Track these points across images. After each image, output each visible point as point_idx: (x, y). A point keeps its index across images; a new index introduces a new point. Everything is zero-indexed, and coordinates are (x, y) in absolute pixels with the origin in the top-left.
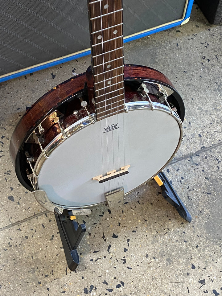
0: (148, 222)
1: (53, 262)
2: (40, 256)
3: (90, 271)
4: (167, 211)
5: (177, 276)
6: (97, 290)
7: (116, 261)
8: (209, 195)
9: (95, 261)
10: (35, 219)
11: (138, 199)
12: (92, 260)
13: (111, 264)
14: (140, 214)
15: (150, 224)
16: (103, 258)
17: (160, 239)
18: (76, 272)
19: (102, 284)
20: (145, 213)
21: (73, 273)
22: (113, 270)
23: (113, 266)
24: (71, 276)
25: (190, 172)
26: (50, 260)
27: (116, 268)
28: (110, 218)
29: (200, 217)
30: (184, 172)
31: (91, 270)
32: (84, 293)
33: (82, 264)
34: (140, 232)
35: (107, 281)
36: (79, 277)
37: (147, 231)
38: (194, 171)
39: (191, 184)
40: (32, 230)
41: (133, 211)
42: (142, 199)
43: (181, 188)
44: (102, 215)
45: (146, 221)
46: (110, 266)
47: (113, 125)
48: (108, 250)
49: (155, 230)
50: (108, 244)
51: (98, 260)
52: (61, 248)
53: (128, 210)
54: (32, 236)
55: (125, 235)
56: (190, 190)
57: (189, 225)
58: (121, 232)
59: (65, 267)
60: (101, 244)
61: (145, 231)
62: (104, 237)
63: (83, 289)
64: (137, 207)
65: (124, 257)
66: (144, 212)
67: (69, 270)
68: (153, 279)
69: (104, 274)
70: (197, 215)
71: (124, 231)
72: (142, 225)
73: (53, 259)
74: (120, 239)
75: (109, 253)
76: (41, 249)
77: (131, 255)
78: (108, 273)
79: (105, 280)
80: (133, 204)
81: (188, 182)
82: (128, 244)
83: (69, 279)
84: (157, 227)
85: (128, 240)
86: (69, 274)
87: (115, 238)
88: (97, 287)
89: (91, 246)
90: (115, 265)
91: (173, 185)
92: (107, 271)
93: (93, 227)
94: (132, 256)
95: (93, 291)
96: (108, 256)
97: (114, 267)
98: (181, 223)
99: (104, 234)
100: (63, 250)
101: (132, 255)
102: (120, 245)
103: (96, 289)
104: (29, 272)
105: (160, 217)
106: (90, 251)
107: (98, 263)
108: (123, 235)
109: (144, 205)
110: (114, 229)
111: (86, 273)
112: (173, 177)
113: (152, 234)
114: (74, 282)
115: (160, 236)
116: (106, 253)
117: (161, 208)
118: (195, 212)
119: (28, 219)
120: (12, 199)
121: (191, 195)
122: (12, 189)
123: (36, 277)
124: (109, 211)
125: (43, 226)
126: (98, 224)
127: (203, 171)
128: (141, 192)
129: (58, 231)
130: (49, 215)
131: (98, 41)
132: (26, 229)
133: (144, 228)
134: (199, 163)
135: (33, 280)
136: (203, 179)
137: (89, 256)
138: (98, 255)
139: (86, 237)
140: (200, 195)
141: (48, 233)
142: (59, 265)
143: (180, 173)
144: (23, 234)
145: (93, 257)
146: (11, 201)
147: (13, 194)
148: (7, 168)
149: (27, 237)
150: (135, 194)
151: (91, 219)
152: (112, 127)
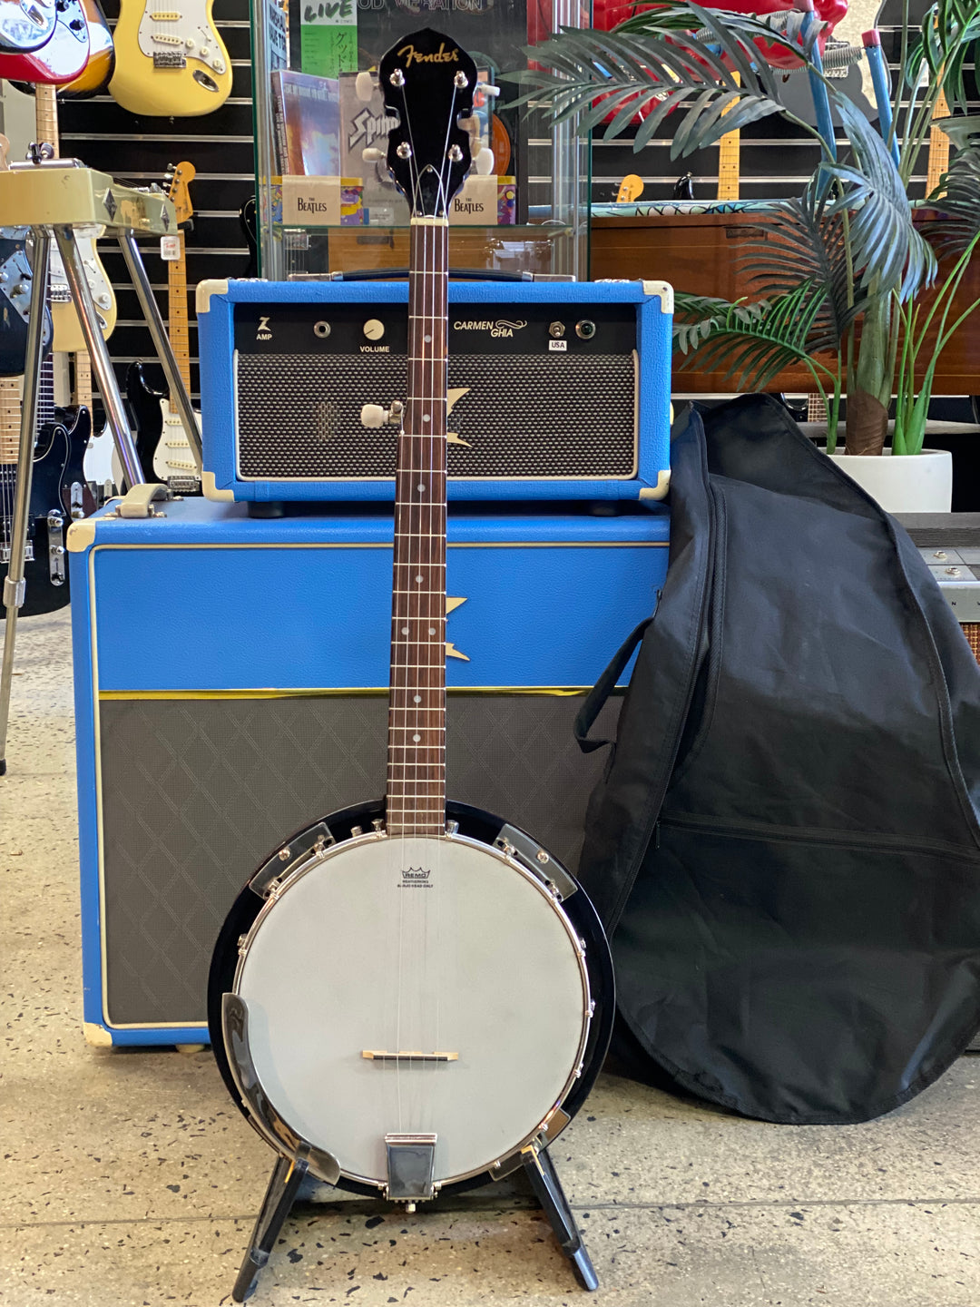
0: (479, 1273)
1: (202, 1283)
2: (174, 1270)
4: (541, 1268)
8: (671, 1268)
9: (304, 1301)
10: (208, 1222)
11: (479, 1240)
12: (298, 1298)
14: (469, 1260)
15: (483, 1277)
16: (327, 1301)
17: (493, 1302)
20: (483, 1260)
25: (643, 1228)
26: (195, 1279)
28: (388, 1252)
29: (624, 1293)
30: (628, 1225)
34: (446, 1285)
37: (466, 1285)
38: (654, 1227)
39: (635, 1244)
40: (186, 1233)
41: (454, 1253)
42: (489, 1241)
43: (601, 1245)
44: (372, 1244)
45: (476, 1271)
47: (420, 872)
48: (349, 1292)
49: (491, 1287)
50: (354, 1283)
51: (313, 1301)
53: (441, 1249)
54: (181, 1242)
55: (408, 1280)
56: (625, 1251)
57: (586, 1296)
58: (400, 1275)
59: (225, 1295)
60: (337, 1282)
61: (462, 1285)
62: (352, 1272)
64: (469, 1249)
66: (481, 1258)
67: (230, 1299)
70: (618, 1288)
71: (410, 1274)
72: (462, 1275)
73: (205, 1279)
74: (391, 1283)
75: (348, 1297)
76: (186, 1261)
80: (460, 1243)
81: (627, 1239)
82: (406, 1294)
84: (500, 1284)
85: (410, 1289)
87: (379, 1279)
89: (310, 1279)
93: (335, 1256)
96: (341, 1300)
98: (566, 1289)
99: (354, 1270)
100: (238, 1272)
102: (383, 1290)
104: (134, 1285)
105: (516, 1273)
106: (302, 1286)
108: (402, 1279)
109: (487, 1250)
110: (384, 1268)
112: (592, 1225)
113: (479, 1291)
115: (497, 1298)
116: (340, 1295)
117: (528, 1261)
118: (614, 1282)
119: (191, 1220)
120: (176, 1189)
121: (622, 1258)
122: (186, 1177)
123: (145, 1295)
124: (393, 1243)
125: (218, 1234)
126: (351, 1255)
127: (680, 1232)
128: (493, 1231)
129: (246, 1246)
130: (242, 1224)
131: (402, 638)
132: (175, 1230)
133: (463, 1280)
134: (677, 1220)
135: (135, 1298)
136: (670, 1243)
137: (296, 1292)
138: (317, 1294)
139: (307, 1266)
140: (644, 1263)
141: (222, 1244)
142: (213, 1290)
143: (616, 1225)
144: (162, 1235)
145: (305, 1294)
146: (170, 1192)
147: (182, 1183)
148: (196, 1151)
149: (167, 1241)
150: (477, 1232)
151: (340, 1245)
152: (418, 876)
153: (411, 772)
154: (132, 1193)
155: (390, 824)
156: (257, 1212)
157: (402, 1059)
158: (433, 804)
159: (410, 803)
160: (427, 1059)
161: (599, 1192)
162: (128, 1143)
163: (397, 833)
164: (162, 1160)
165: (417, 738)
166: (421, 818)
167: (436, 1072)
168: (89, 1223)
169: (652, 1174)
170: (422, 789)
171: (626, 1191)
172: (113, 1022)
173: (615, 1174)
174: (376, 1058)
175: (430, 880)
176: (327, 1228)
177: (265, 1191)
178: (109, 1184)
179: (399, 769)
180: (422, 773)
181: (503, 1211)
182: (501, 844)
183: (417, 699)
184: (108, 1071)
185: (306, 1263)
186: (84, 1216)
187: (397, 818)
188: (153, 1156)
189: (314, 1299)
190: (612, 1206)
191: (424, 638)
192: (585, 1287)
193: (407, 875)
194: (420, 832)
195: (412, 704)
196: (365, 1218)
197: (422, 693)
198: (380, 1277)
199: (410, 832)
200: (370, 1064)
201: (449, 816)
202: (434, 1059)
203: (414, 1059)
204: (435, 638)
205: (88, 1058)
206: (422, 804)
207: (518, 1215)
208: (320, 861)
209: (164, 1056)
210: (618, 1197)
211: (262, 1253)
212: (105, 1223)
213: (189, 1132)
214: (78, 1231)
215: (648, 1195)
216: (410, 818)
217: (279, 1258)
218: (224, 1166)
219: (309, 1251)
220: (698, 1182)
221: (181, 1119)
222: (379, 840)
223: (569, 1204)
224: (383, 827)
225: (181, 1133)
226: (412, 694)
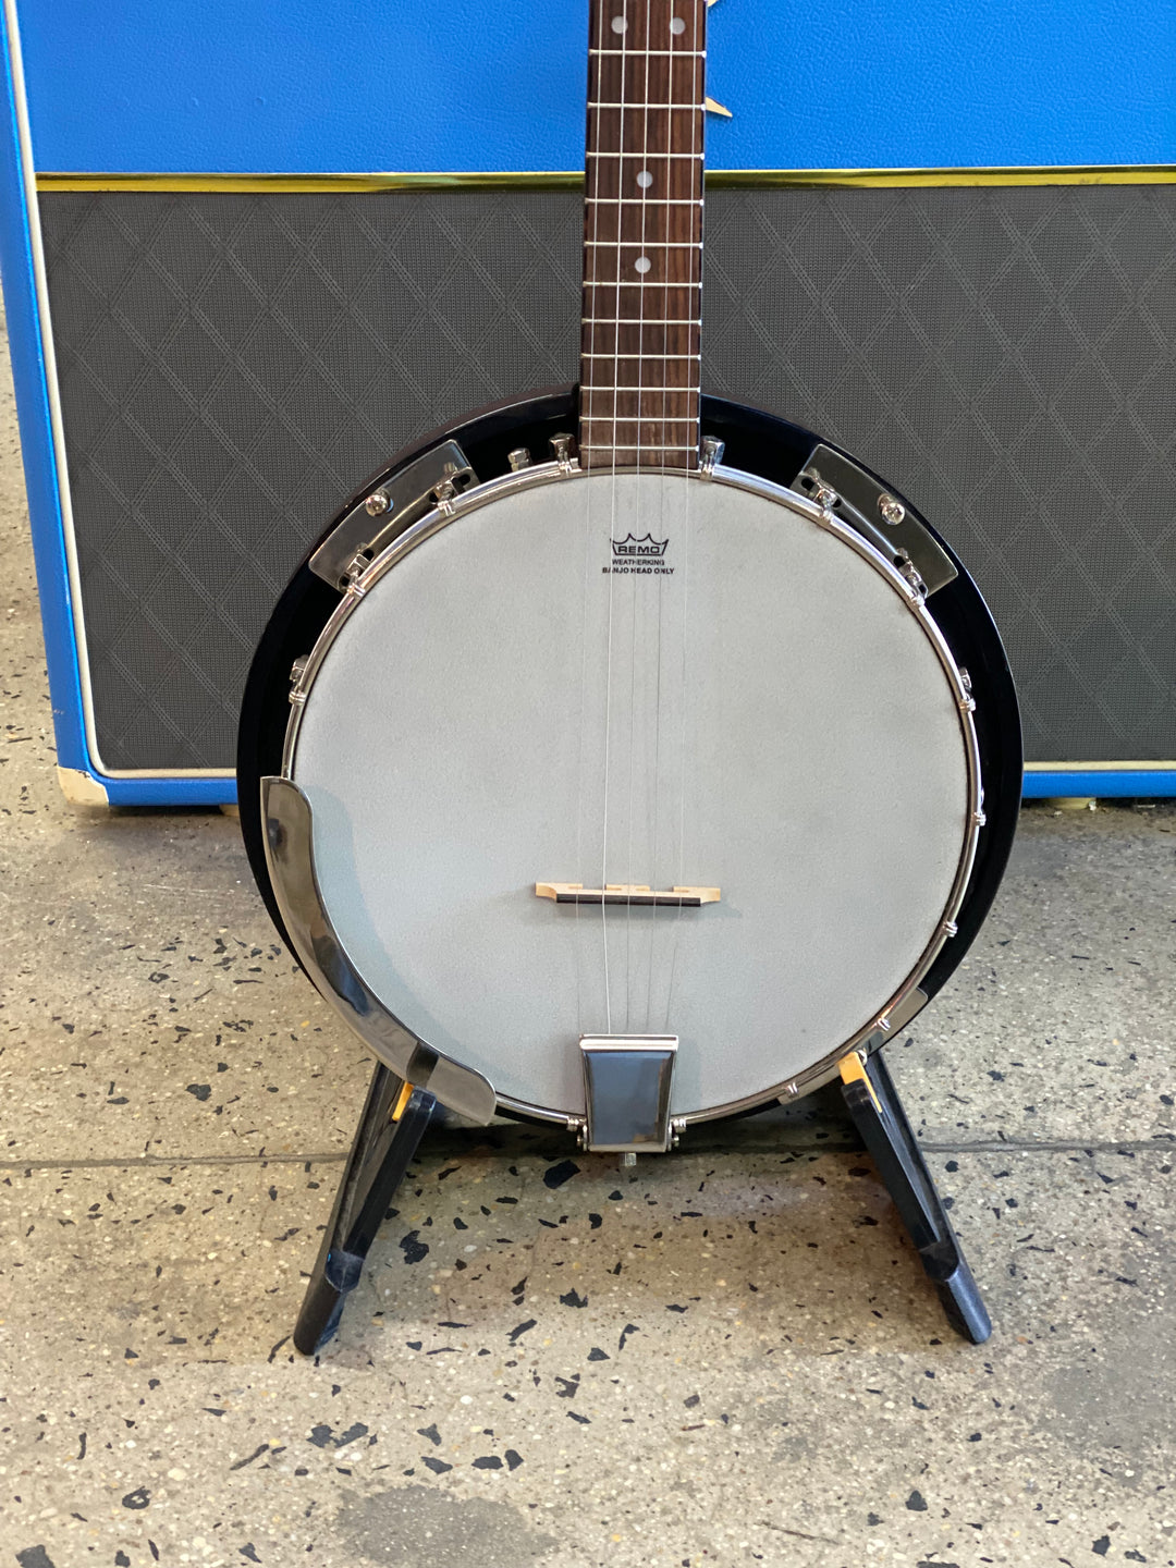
0: (760, 1296)
1: (238, 1308)
2: (190, 1275)
3: (386, 1376)
4: (877, 1286)
5: (808, 1510)
6: (374, 1448)
7: (530, 1376)
8: (1125, 1288)
9: (429, 1353)
10: (257, 1167)
11: (757, 1218)
12: (417, 1346)
13: (500, 1382)
14: (739, 1262)
15: (768, 1303)
16: (474, 1354)
17: (790, 1364)
18: (317, 1364)
19: (415, 1433)
20: (765, 1264)
21: (302, 1362)
22: (495, 1401)
23: (506, 1391)
24: (286, 1372)
25: (1060, 1195)
26: (226, 1299)
27: (512, 1399)
28: (587, 1241)
29: (1042, 1347)
30: (1032, 1188)
31: (390, 1374)
32: (309, 1440)
33: (364, 1346)
34: (701, 1320)
35: (441, 1432)
36: (321, 1385)
37: (737, 1323)
38: (1081, 1195)
39: (1050, 1233)
40: (217, 1192)
41: (711, 1245)
42: (774, 1219)
43: (988, 1233)
44: (557, 1223)
45: (754, 1289)
46: (489, 1387)
47: (648, 543)
48: (515, 1334)
49: (784, 1328)
50: (525, 1314)
51: (447, 1355)
52: (303, 1274)
53: (685, 1237)
54: (205, 1212)
55: (626, 1307)
56: (1032, 1248)
57: (969, 1354)
58: (611, 1295)
59: (280, 1336)
60: (491, 1309)
61: (729, 1322)
62: (519, 1288)
63: (313, 1426)
64: (738, 1239)
65: (577, 1377)
66: (761, 1260)
67: (289, 1348)
68: (677, 1486)
69: (446, 1404)
70: (1028, 1336)
71: (630, 1294)
72: (727, 1297)
73: (245, 1297)
74: (594, 1315)
75: (513, 1345)
76: (212, 1256)
77: (615, 1378)
78: (463, 1407)
79: (435, 1426)
80: (720, 1223)
81: (1033, 1221)
82: (623, 1340)
83: (268, 1378)
84: (800, 1320)
85: (630, 1329)
86: (280, 1361)
87: (572, 1305)
88: (381, 1439)
89: (441, 1302)
90: (517, 1388)
91: (956, 1212)
92: (466, 1400)
93: (488, 1249)
94: (616, 1382)
95: (354, 1444)
96: (499, 1353)
97: (507, 1397)
98: (929, 1337)
99: (524, 1281)
100: (306, 1281)
101: (622, 1380)
102: (579, 1332)
103: (374, 1440)
104: (111, 1309)
105: (830, 1295)
106: (427, 1317)
107: (440, 1364)
108: (615, 1306)
109: (772, 1240)
110: (581, 1277)
111: (364, 1378)
112: (964, 1188)
113: (762, 1337)
114: (287, 1394)
115: (799, 1354)
116: (497, 1339)
117: (852, 1266)
118: (1021, 1322)
119: (225, 1162)
120: (202, 1093)
121: (1028, 1263)
122: (222, 1067)
123: (129, 1333)
124: (596, 1221)
125: (273, 1194)
126: (518, 1246)
127: (1132, 1205)
128: (782, 1197)
129: (325, 1223)
130: (319, 1171)
131: (613, 41)
132: (193, 1185)
133: (731, 1311)
134: (1123, 1179)
135: (109, 1339)
136: (1115, 1230)
137: (414, 1331)
138: (455, 1337)
139: (436, 1270)
140: (1075, 1275)
141: (280, 1219)
142: (259, 1324)
143: (1010, 1187)
144: (172, 1195)
145: (433, 1338)
146: (192, 1098)
147: (216, 1082)
148: (245, 1012)
149: (179, 1209)
150: (750, 1199)
151: (498, 1223)
152: (643, 551)
153: (630, 339)
154: (123, 1101)
155: (588, 446)
156: (347, 1146)
157: (611, 901)
158: (675, 405)
159: (629, 404)
160: (661, 902)
161: (971, 1114)
162: (126, 990)
163: (602, 466)
164: (182, 1031)
165: (643, 266)
166: (651, 434)
167: (677, 923)
168: (40, 1165)
169: (1063, 1078)
170: (653, 372)
171: (1019, 1114)
172: (108, 766)
173: (997, 1076)
174: (563, 900)
175: (669, 558)
176: (473, 1184)
177: (362, 1099)
178: (83, 1080)
179: (606, 330)
180: (654, 340)
181: (795, 1154)
182: (808, 485)
183: (644, 180)
184: (104, 850)
185: (434, 1265)
186: (31, 1151)
187: (602, 433)
188: (168, 1021)
189: (449, 1350)
190: (996, 1146)
191: (660, 40)
192: (965, 1333)
193: (621, 549)
194: (648, 464)
195: (632, 190)
196: (543, 1165)
197: (655, 167)
198: (572, 1300)
199: (628, 464)
200: (552, 908)
201: (707, 429)
202: (673, 903)
203: (637, 902)
204: (682, 42)
205: (70, 823)
206: (653, 404)
207: (826, 1164)
208: (445, 521)
209: (199, 821)
210: (1007, 1126)
211: (350, 1258)
212: (69, 1165)
213: (233, 974)
214: (18, 1184)
215: (1063, 1123)
216: (627, 434)
217: (386, 1248)
218: (290, 1046)
219: (440, 1238)
220: (1152, 1097)
221: (221, 946)
222: (565, 478)
223: (918, 1139)
224: (574, 451)
225: (220, 976)
226: (633, 167)
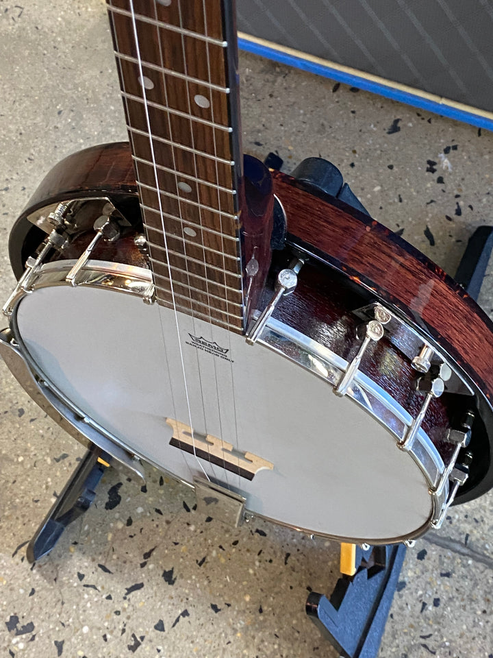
0: (261, 618)
1: (16, 507)
3: (58, 593)
6: (32, 643)
7: (121, 627)
9: (84, 586)
11: (293, 551)
12: (81, 577)
13: (106, 624)
14: (264, 586)
15: (262, 627)
16: (104, 596)
18: (32, 569)
19: (53, 642)
20: (277, 593)
21: (26, 564)
22: (96, 637)
23: (106, 632)
24: (17, 568)
25: (468, 607)
26: (13, 497)
27: (106, 640)
28: (199, 531)
30: (455, 594)
31: (61, 593)
32: (7, 623)
33: (58, 565)
34: (222, 623)
35: (65, 647)
36: (28, 585)
37: (239, 635)
38: (479, 612)
39: (442, 637)
41: (257, 563)
42: (301, 557)
43: (408, 621)
44: (191, 508)
45: (261, 611)
46: (99, 625)
48: (130, 590)
49: (259, 650)
50: (142, 577)
51: (91, 591)
52: (55, 494)
53: (248, 550)
54: (32, 420)
55: (192, 595)
56: (425, 646)
58: (189, 582)
59: (26, 538)
60: (128, 565)
61: (235, 631)
62: (147, 555)
63: (12, 614)
64: (274, 564)
65: (142, 638)
66: (276, 590)
67: (25, 551)
69: (75, 628)
71: (198, 585)
72: (244, 612)
73: (22, 499)
74: (173, 593)
75: (125, 598)
76: (21, 459)
77: (160, 648)
78: (82, 634)
79: (63, 642)
80: (272, 548)
81: (439, 623)
82: (177, 620)
83: (8, 568)
85: (185, 614)
86: (17, 558)
87: (166, 581)
88: (37, 639)
89: (108, 547)
90: (111, 632)
91: (401, 596)
92: (86, 629)
93: (148, 514)
94: (159, 651)
95: (24, 636)
96: (116, 601)
97: (105, 636)
99: (153, 550)
100: (54, 500)
101: (162, 651)
102: (159, 603)
103: (33, 639)
105: (297, 634)
106: (95, 557)
107: (86, 596)
108: (187, 591)
109: (291, 574)
110: (181, 560)
111: (48, 590)
112: (418, 577)
113: (245, 651)
114: (11, 584)
116: (119, 590)
126: (163, 519)
129: (82, 458)
137: (85, 564)
138: (101, 579)
139: (116, 520)
142: (19, 524)
143: (444, 587)
145: (91, 574)
151: (163, 495)
185: (117, 515)
189: (94, 587)
190: (458, 547)
198: (168, 576)
210: (475, 532)
217: (101, 491)
219: (130, 495)
